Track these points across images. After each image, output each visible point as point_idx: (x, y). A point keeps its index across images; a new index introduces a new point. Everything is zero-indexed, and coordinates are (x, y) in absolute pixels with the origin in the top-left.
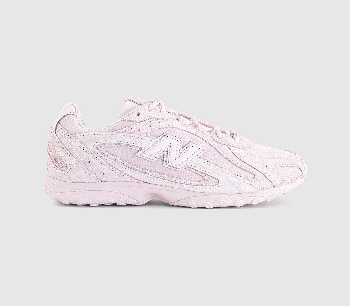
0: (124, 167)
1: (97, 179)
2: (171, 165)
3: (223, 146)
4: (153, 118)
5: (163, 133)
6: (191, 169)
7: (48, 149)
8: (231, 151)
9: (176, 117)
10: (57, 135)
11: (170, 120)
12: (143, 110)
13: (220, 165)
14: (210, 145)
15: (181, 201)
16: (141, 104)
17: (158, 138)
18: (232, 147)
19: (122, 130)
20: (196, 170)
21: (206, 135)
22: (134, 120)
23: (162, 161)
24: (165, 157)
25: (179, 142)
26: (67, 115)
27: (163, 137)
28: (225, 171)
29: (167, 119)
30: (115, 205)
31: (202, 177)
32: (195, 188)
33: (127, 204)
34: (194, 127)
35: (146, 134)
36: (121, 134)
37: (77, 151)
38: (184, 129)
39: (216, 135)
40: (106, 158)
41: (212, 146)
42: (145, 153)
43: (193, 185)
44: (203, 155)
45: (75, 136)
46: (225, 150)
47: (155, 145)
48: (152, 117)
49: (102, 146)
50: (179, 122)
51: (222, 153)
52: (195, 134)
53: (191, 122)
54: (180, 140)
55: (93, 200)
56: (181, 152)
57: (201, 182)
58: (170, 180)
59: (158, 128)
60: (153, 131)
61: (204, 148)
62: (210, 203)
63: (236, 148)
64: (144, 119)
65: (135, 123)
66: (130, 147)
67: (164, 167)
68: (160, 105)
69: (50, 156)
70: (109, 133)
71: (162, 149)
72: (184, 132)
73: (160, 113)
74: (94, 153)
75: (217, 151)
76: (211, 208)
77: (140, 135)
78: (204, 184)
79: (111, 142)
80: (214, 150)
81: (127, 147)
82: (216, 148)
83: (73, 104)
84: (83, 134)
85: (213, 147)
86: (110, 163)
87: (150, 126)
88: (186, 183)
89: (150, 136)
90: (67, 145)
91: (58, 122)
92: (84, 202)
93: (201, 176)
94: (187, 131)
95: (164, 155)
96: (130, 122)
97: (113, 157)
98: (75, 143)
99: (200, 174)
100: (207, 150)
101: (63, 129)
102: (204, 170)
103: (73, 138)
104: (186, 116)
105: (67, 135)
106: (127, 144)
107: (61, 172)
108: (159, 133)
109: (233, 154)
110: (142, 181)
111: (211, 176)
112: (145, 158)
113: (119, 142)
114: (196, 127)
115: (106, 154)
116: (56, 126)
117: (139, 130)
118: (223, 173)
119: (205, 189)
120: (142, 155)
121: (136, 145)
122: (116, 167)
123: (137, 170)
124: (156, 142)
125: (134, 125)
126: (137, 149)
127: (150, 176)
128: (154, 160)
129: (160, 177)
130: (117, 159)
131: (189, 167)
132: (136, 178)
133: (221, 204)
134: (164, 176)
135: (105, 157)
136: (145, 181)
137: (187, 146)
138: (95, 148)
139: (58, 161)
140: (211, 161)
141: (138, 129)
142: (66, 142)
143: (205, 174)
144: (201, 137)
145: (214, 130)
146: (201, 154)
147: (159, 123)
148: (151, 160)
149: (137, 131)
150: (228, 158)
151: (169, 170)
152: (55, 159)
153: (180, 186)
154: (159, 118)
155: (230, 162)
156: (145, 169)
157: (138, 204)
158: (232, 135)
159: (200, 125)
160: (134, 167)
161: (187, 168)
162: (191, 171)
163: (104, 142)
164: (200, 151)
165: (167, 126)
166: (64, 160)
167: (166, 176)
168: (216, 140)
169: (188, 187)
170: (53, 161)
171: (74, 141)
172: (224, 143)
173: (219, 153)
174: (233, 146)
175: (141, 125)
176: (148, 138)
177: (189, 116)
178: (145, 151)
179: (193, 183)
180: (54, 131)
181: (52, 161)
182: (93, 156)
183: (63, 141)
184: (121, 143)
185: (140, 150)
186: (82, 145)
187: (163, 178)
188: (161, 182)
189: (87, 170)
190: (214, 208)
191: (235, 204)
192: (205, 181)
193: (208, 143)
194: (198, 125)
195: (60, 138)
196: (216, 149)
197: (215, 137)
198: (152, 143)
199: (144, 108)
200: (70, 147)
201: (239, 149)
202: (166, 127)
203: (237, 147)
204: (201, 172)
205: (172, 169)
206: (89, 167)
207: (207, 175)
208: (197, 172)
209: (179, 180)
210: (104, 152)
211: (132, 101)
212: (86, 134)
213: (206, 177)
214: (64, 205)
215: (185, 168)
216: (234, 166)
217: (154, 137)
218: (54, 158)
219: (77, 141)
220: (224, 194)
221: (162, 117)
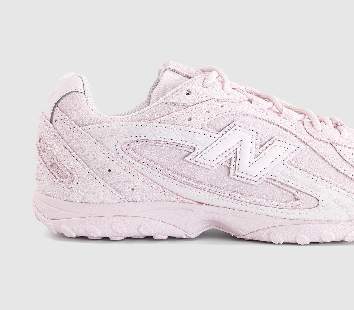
0: (166, 178)
1: (122, 198)
2: (242, 175)
3: (324, 145)
4: (212, 99)
5: (229, 123)
6: (274, 182)
7: (40, 147)
8: (336, 153)
9: (247, 97)
10: (55, 125)
11: (239, 102)
12: (195, 86)
13: (320, 175)
14: (304, 142)
15: (257, 232)
16: (190, 75)
17: (220, 131)
18: (338, 146)
19: (162, 119)
20: (282, 183)
21: (296, 126)
22: (182, 102)
23: (227, 169)
24: (233, 163)
25: (255, 137)
26: (70, 93)
27: (229, 130)
28: (330, 185)
29: (234, 101)
30: (150, 238)
31: (292, 195)
32: (280, 213)
33: (168, 237)
34: (276, 112)
35: (202, 125)
36: (161, 125)
37: (89, 153)
38: (261, 116)
39: (311, 126)
40: (137, 163)
41: (307, 144)
42: (200, 155)
43: (278, 207)
44: (292, 159)
45: (84, 127)
46: (328, 151)
47: (215, 143)
48: (209, 98)
49: (130, 145)
50: (251, 105)
51: (323, 155)
52: (280, 124)
53: (270, 104)
54: (256, 134)
55: (115, 232)
56: (257, 154)
57: (291, 203)
58: (240, 199)
59: (221, 116)
60: (212, 121)
61: (295, 148)
62: (305, 237)
63: (345, 148)
64: (197, 102)
65: (184, 107)
66: (175, 147)
67: (231, 178)
68: (220, 77)
69: (42, 159)
70: (141, 123)
71: (227, 149)
72: (262, 121)
73: (222, 90)
74: (117, 156)
75: (315, 152)
76: (306, 245)
77: (192, 127)
78: (295, 206)
79: (146, 138)
80: (310, 150)
81: (172, 146)
82: (313, 147)
83: (79, 75)
84: (99, 125)
85: (308, 146)
86: (144, 172)
87: (208, 112)
88: (266, 205)
89: (208, 128)
90: (72, 143)
91: (55, 105)
92: (100, 234)
93: (292, 193)
94: (266, 120)
95: (231, 159)
96: (175, 107)
97: (148, 162)
98: (86, 139)
99: (289, 189)
100: (299, 150)
101: (64, 116)
102: (295, 183)
103: (83, 131)
104: (259, 94)
105: (72, 126)
106: (172, 141)
107: (62, 186)
108: (222, 123)
109: (340, 157)
110: (195, 201)
111: (307, 194)
112: (200, 165)
113: (158, 138)
114: (280, 113)
115: (137, 157)
116: (53, 111)
117: (190, 119)
118: (327, 189)
119: (296, 214)
120: (196, 159)
121: (186, 143)
122: (153, 179)
123: (187, 183)
124: (218, 138)
125: (182, 111)
126: (187, 149)
127: (207, 194)
128: (215, 168)
129: (225, 195)
130: (154, 165)
131: (271, 179)
132: (185, 196)
133: (322, 238)
134: (230, 193)
135: (134, 162)
136: (199, 201)
137: (267, 145)
138: (119, 148)
139: (57, 167)
140: (305, 168)
141: (189, 117)
142: (70, 138)
143: (297, 189)
144: (289, 129)
145: (307, 117)
146: (289, 158)
147: (222, 107)
148: (209, 168)
149: (187, 120)
150: (334, 164)
151: (239, 183)
152: (52, 165)
153: (256, 209)
154: (221, 98)
155: (337, 170)
156: (200, 182)
157: (188, 236)
158: (335, 125)
159: (285, 109)
160: (182, 179)
161: (268, 180)
162: (274, 185)
163: (134, 138)
164: (288, 154)
165: (235, 113)
166: (68, 167)
167: (234, 194)
168: (313, 135)
169: (270, 211)
170: (50, 167)
171: (84, 137)
172: (326, 140)
173: (318, 156)
174: (340, 143)
175: (194, 111)
176: (205, 132)
177: (264, 94)
178: (200, 153)
179: (278, 204)
180: (50, 119)
181: (48, 168)
182: (115, 160)
183: (65, 136)
184: (161, 139)
185: (191, 151)
186: (97, 142)
187: (228, 196)
188: (225, 203)
189: (105, 184)
190: (311, 243)
191: (344, 238)
192: (297, 202)
193: (301, 140)
194: (282, 110)
195: (59, 130)
196: (313, 150)
197: (311, 130)
198: (212, 140)
199: (196, 83)
200: (77, 146)
201: (349, 149)
202: (233, 113)
203: (346, 146)
204: (291, 187)
205: (244, 182)
206: (109, 178)
207: (300, 191)
208: (283, 187)
209: (255, 199)
210: (133, 154)
211: (175, 71)
212: (103, 125)
213: (298, 195)
214: (68, 237)
215: (265, 181)
216: (343, 178)
217: (214, 130)
218: (50, 163)
219: (88, 135)
220: (328, 221)
221: (224, 96)
